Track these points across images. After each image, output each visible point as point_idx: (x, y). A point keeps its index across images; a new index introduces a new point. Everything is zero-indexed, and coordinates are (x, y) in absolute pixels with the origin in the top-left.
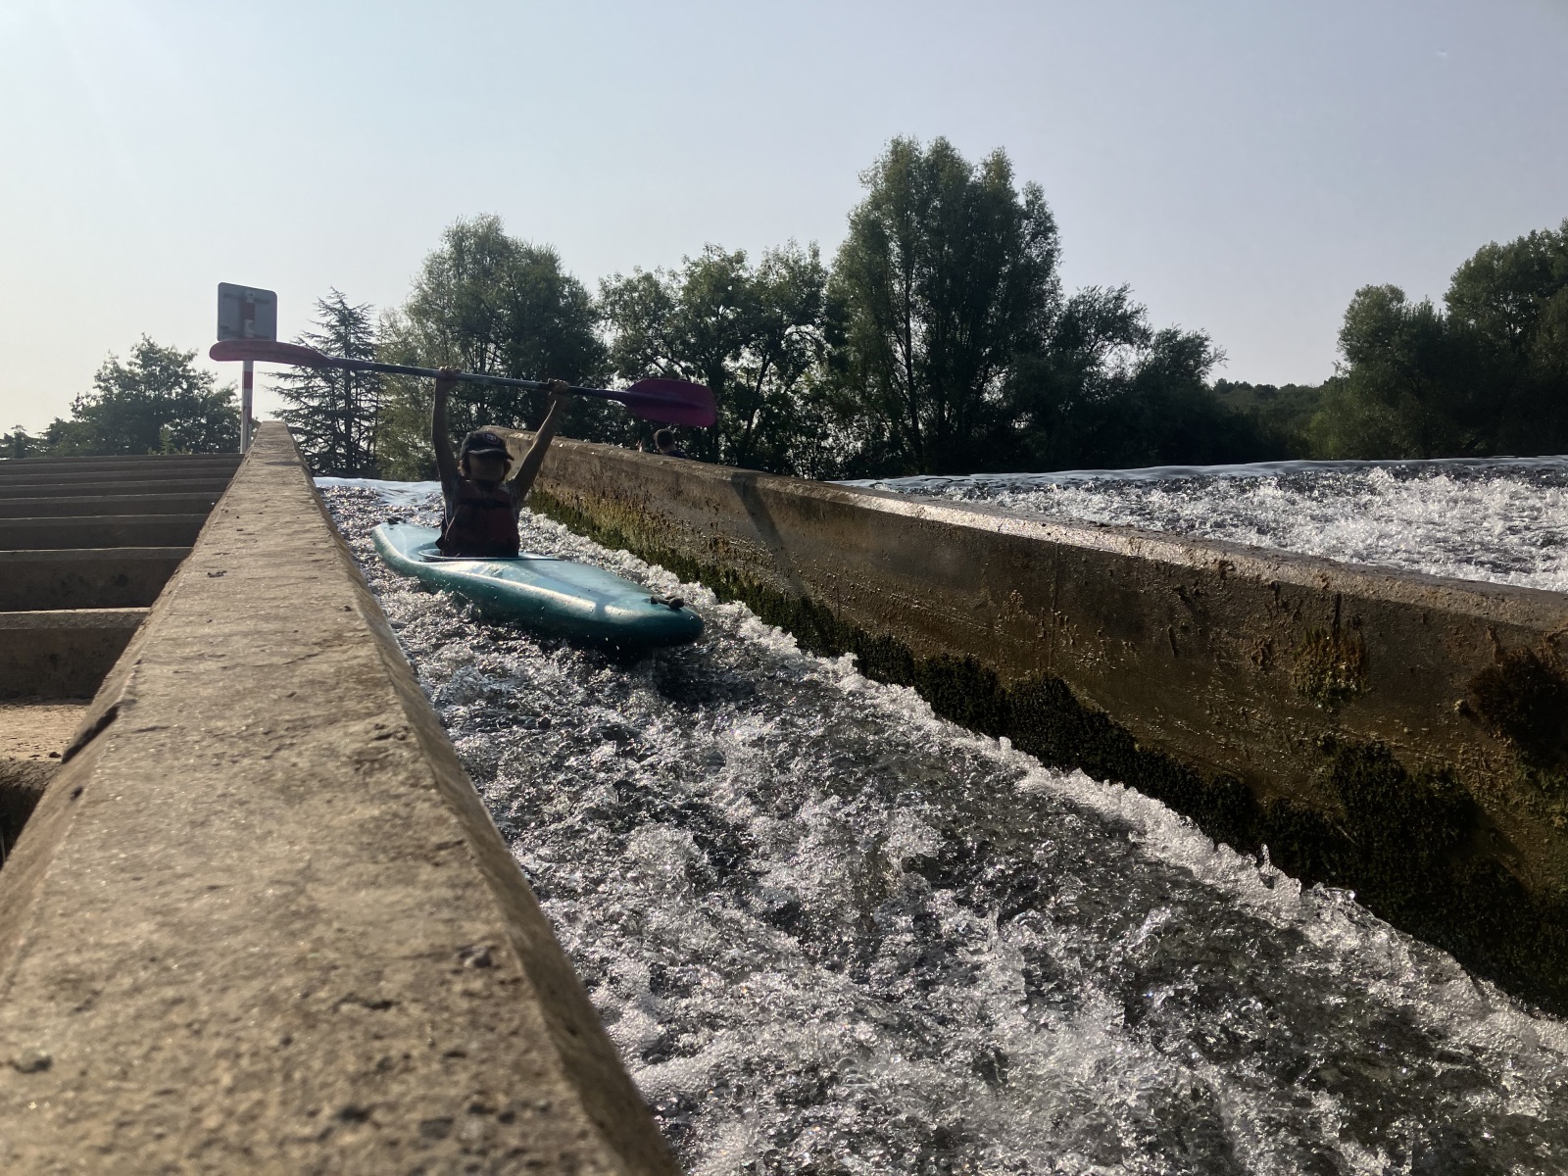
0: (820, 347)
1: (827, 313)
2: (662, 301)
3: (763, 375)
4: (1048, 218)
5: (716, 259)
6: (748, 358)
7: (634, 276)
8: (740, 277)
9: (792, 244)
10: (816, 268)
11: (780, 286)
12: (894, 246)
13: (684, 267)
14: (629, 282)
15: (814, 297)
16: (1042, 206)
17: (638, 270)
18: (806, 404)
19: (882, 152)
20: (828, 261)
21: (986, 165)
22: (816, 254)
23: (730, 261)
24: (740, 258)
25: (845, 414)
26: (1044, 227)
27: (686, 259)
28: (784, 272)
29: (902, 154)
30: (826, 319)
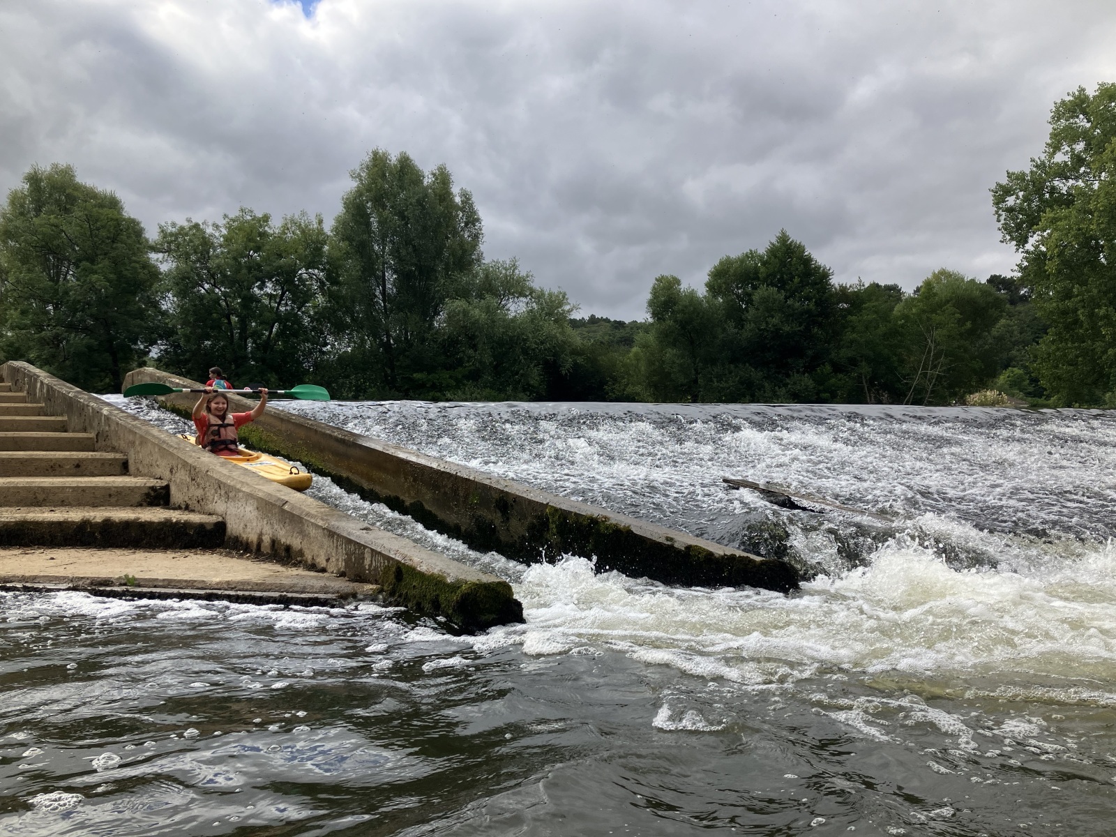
0: (323, 284)
1: (328, 263)
2: (206, 243)
3: (281, 299)
4: (475, 213)
5: (249, 218)
6: (269, 288)
7: (186, 224)
8: (265, 231)
9: (303, 214)
10: (321, 232)
11: (294, 241)
12: (374, 220)
13: (224, 222)
14: (182, 228)
15: (318, 250)
16: (472, 204)
17: (189, 220)
18: (312, 322)
19: (367, 158)
20: (328, 227)
21: (434, 175)
22: (320, 222)
23: (259, 221)
24: (266, 218)
25: (339, 329)
26: (472, 219)
27: (225, 216)
28: (298, 232)
29: (378, 162)
30: (327, 267)
